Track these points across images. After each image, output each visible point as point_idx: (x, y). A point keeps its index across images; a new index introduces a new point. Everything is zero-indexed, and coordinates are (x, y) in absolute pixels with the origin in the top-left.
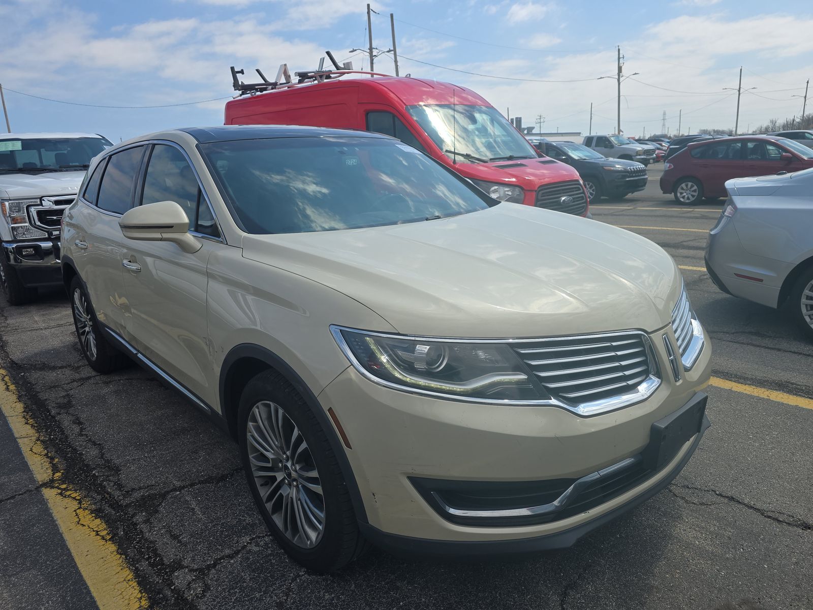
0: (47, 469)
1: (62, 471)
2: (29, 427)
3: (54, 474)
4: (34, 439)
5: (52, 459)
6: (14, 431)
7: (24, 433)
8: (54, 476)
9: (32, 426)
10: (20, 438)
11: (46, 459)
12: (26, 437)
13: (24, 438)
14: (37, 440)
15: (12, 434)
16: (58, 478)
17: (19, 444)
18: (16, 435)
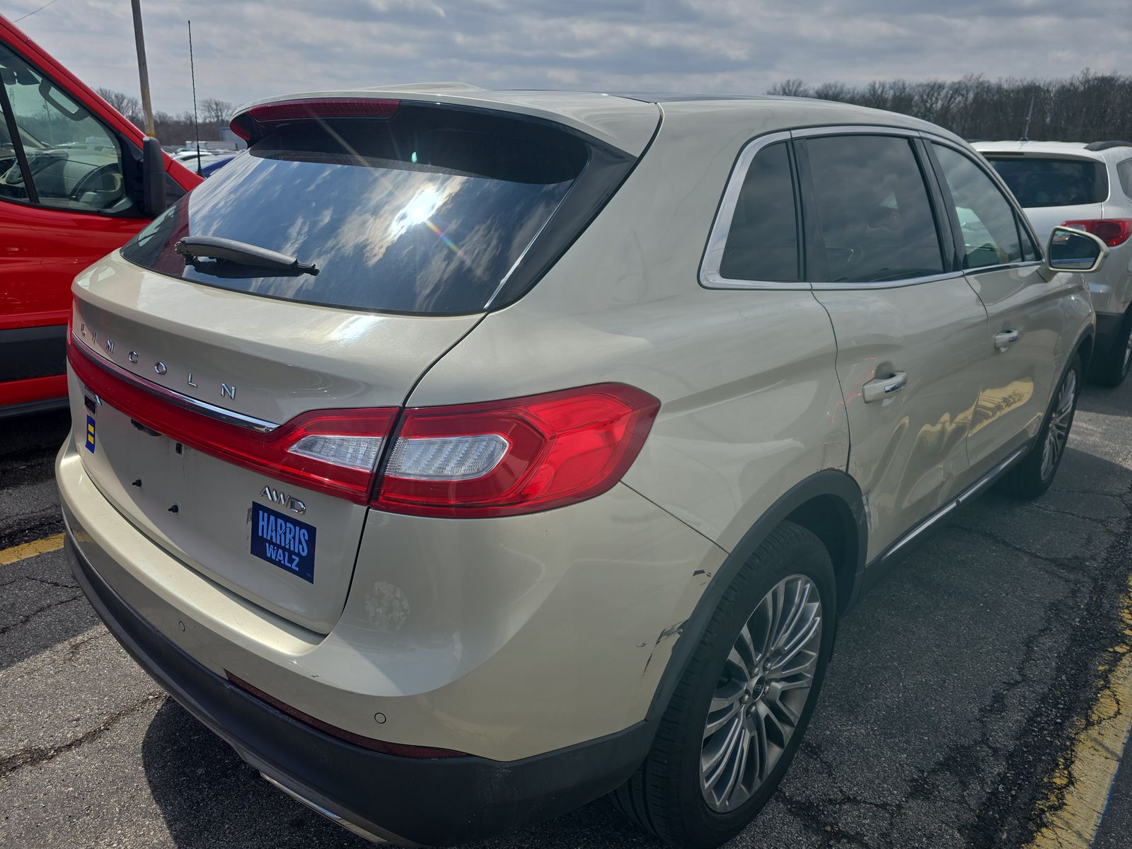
0: (1125, 667)
1: (1111, 650)
2: (1077, 768)
3: (1124, 654)
4: (1094, 732)
5: (1105, 676)
6: (1108, 782)
7: (1099, 760)
8: (1126, 651)
9: (1069, 763)
10: (1113, 753)
11: (1112, 679)
12: (1104, 747)
13: (1107, 749)
14: (1093, 724)
15: (1118, 778)
16: (1124, 646)
17: (1125, 741)
18: (1114, 766)
